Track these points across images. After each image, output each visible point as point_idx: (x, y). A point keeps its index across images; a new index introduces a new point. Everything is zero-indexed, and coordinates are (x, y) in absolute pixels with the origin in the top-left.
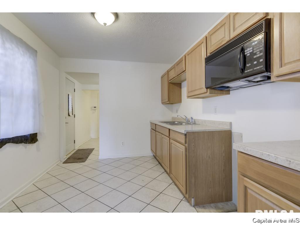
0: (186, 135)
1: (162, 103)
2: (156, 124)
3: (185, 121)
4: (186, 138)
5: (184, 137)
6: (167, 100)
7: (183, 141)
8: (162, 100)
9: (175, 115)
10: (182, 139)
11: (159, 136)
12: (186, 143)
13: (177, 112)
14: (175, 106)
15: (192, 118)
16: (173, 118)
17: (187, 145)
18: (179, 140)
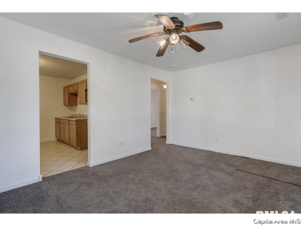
0: (76, 121)
1: (64, 105)
2: (60, 119)
3: (79, 116)
4: (76, 122)
5: (75, 122)
6: (68, 104)
7: (75, 124)
8: (64, 103)
9: (73, 113)
10: (75, 123)
11: (62, 126)
12: (76, 124)
13: (75, 111)
14: (74, 107)
15: (82, 115)
16: (72, 115)
17: (77, 125)
18: (73, 124)
